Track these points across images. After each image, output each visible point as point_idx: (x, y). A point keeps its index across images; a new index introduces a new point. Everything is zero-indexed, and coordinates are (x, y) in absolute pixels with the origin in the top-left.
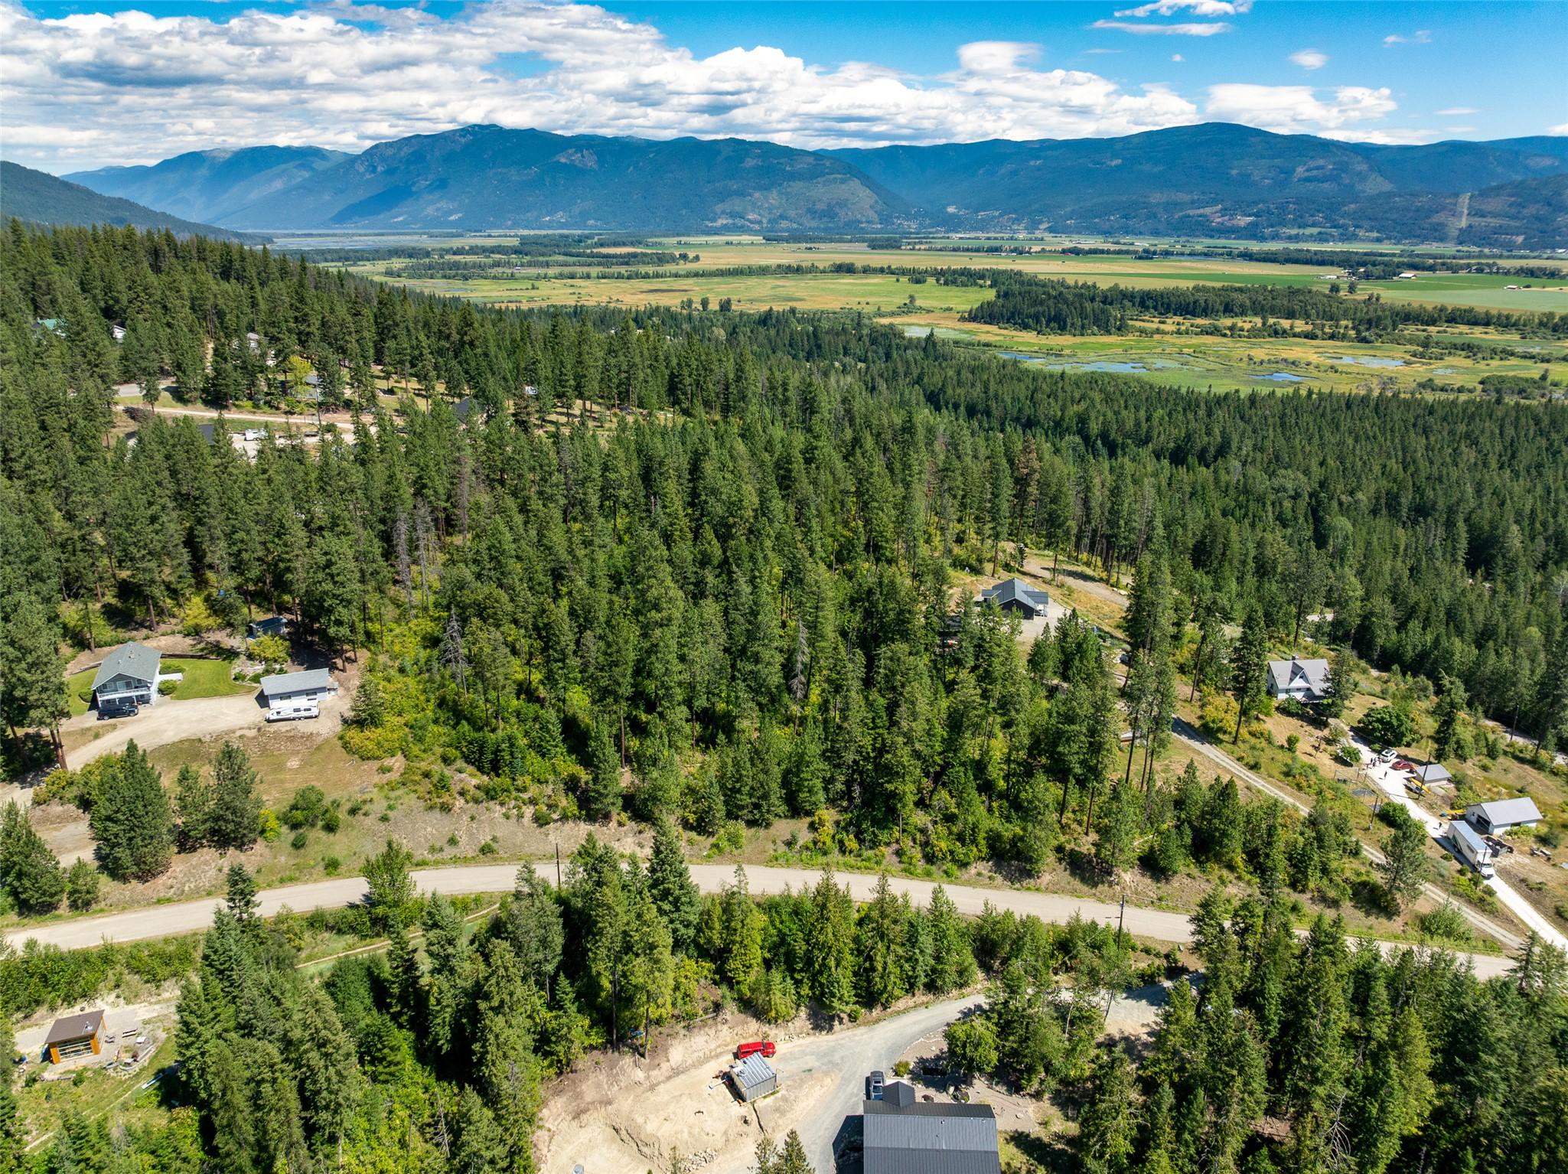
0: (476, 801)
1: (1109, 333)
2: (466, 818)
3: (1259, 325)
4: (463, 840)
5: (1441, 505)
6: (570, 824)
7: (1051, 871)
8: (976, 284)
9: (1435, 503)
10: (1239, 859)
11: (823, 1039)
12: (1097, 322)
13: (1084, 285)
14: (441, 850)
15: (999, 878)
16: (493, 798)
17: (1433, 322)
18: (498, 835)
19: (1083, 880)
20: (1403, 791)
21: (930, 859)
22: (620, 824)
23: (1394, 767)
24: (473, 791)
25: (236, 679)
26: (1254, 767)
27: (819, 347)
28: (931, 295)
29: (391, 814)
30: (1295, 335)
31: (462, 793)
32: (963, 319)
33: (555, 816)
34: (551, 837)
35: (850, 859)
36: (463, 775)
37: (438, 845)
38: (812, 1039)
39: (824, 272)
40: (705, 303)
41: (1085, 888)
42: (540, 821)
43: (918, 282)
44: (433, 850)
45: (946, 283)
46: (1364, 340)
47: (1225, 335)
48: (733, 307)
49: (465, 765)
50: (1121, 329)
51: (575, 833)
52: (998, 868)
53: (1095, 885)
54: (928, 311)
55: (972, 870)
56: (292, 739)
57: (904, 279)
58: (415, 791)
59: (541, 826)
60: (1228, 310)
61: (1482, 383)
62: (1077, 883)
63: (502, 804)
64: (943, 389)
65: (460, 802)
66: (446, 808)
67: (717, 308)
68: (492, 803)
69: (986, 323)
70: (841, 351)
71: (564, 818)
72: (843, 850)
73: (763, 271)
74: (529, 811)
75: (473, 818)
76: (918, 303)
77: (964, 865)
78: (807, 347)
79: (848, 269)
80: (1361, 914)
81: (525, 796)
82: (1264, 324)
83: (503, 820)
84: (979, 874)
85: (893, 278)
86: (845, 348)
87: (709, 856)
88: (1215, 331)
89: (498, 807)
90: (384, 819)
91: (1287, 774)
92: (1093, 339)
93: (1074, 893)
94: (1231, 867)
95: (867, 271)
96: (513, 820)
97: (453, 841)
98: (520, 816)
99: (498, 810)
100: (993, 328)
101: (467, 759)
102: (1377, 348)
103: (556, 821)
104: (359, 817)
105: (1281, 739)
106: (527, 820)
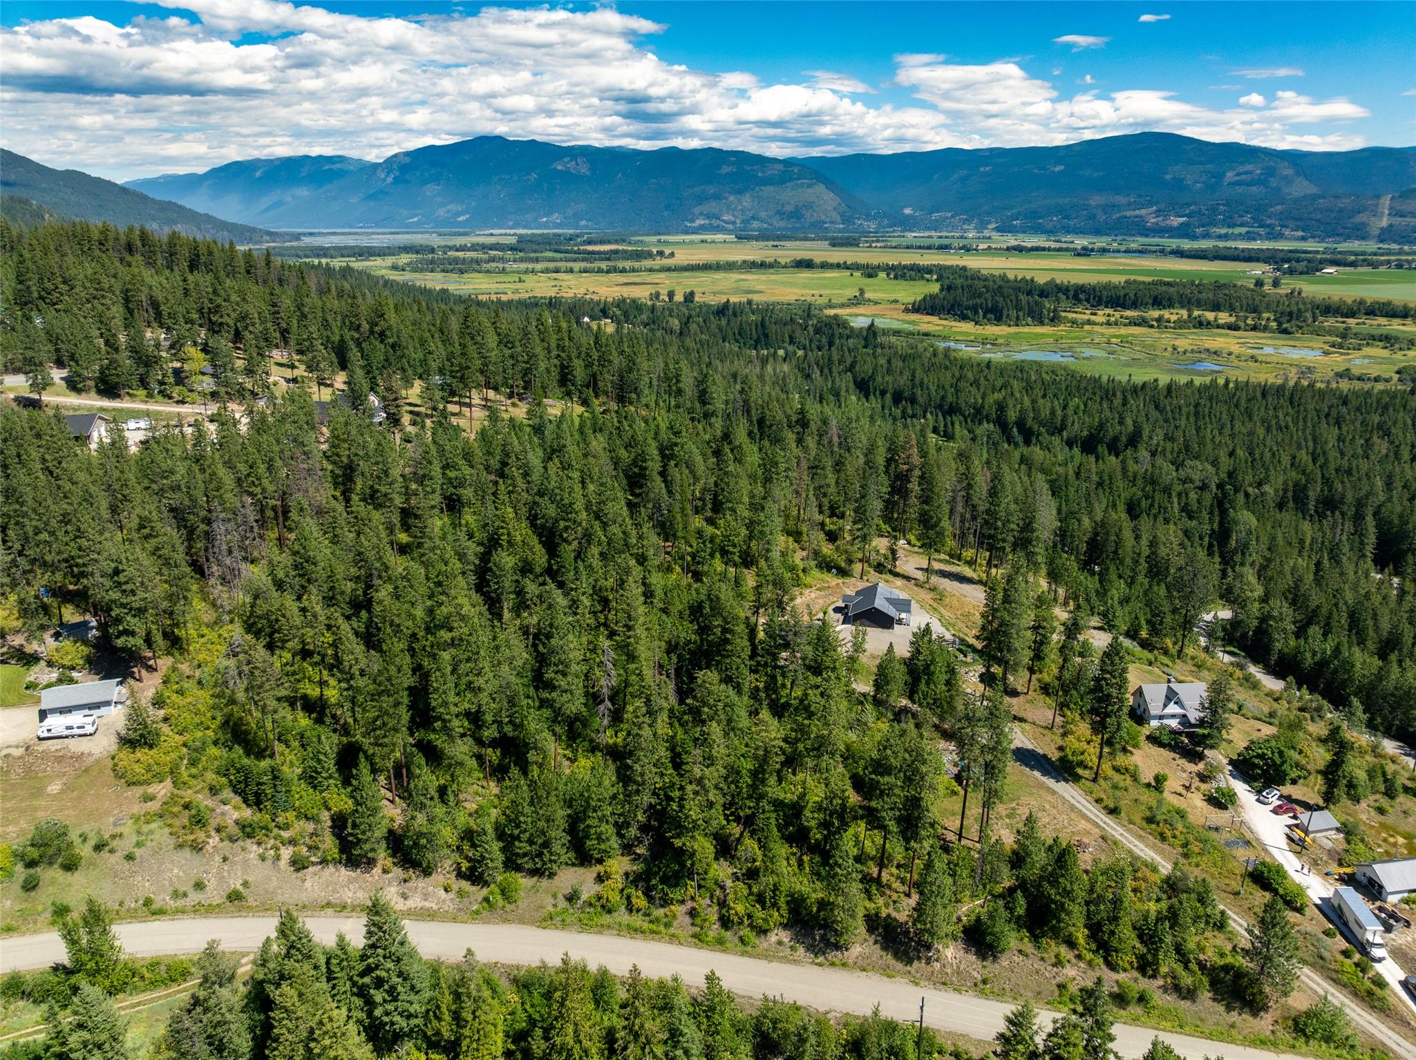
0: (232, 840)
1: (1042, 323)
2: (218, 859)
3: (1185, 317)
4: (211, 883)
5: (1349, 498)
6: (331, 868)
7: (861, 945)
8: (923, 278)
9: (1343, 496)
10: (1081, 935)
12: (1031, 313)
13: (1024, 279)
14: (185, 895)
15: (801, 950)
16: (249, 836)
17: (1352, 314)
18: (250, 879)
19: (896, 956)
20: (1283, 842)
21: (725, 923)
22: (385, 871)
23: (1276, 811)
24: (231, 826)
25: (27, 688)
26: (1113, 811)
27: (766, 336)
28: (880, 289)
29: (138, 852)
30: (1219, 327)
31: (219, 830)
32: (907, 310)
33: (315, 858)
34: (308, 884)
35: (638, 920)
36: (227, 808)
37: (182, 889)
39: (785, 267)
40: (671, 294)
41: (899, 966)
42: (299, 865)
43: (870, 276)
44: (176, 895)
45: (896, 278)
46: (1285, 332)
47: (1152, 326)
48: (697, 299)
49: (232, 795)
50: (1055, 319)
51: (335, 878)
52: (797, 938)
53: (909, 962)
54: (876, 303)
55: (773, 938)
56: (60, 759)
57: (857, 274)
58: (170, 825)
59: (298, 870)
60: (1158, 303)
61: (1398, 372)
62: (889, 959)
63: (259, 844)
64: (872, 377)
65: (214, 840)
66: (197, 848)
67: (682, 299)
68: (249, 841)
69: (928, 314)
70: (788, 340)
71: (324, 862)
72: (630, 908)
73: (730, 267)
74: (286, 853)
75: (225, 859)
76: (867, 295)
77: (762, 932)
78: (755, 336)
79: (807, 264)
80: (1220, 1008)
81: (286, 834)
82: (1189, 316)
83: (257, 862)
84: (780, 942)
85: (848, 273)
86: (791, 337)
87: (477, 912)
88: (1143, 322)
89: (255, 847)
90: (130, 857)
91: (1150, 820)
92: (1026, 329)
93: (887, 972)
94: (1071, 944)
95: (825, 266)
96: (268, 862)
97: (199, 886)
98: (278, 858)
99: (253, 849)
100: (935, 319)
101: (235, 789)
102: (1299, 339)
103: (317, 864)
104: (105, 854)
105: (1147, 776)
106: (284, 863)
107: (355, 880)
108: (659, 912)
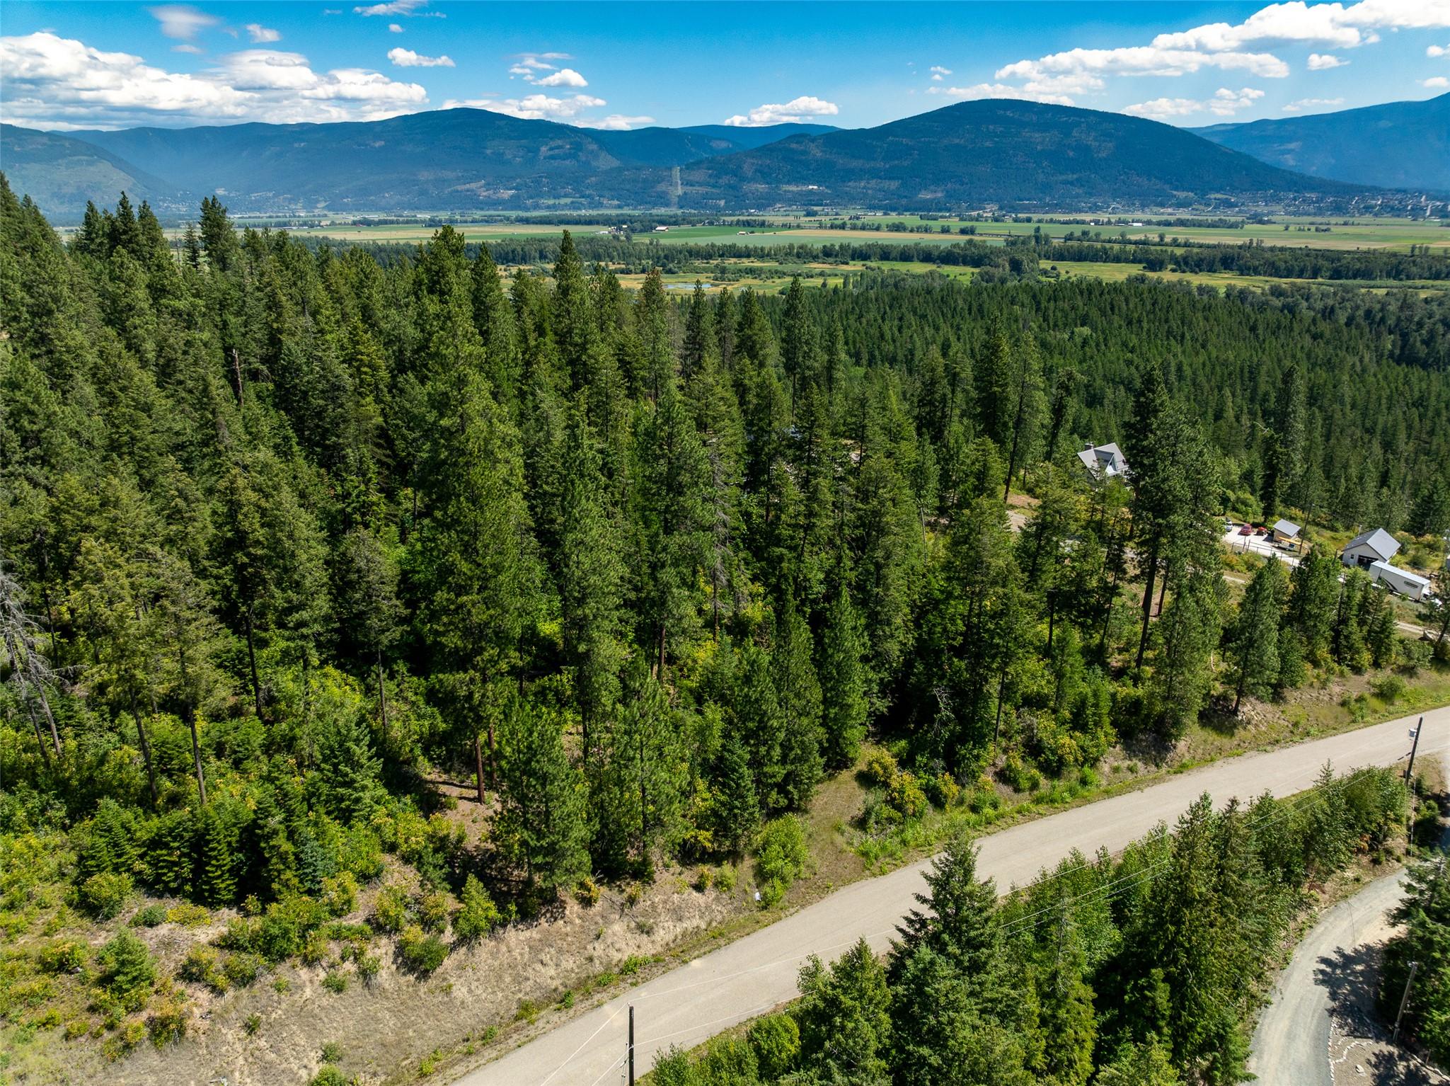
0: (244, 980)
2: (232, 1034)
16: (283, 956)
21: (1053, 770)
22: (587, 902)
23: (1244, 533)
24: (217, 959)
31: (191, 973)
33: (449, 936)
34: (460, 992)
35: (958, 813)
36: (163, 930)
42: (419, 964)
46: (671, 272)
49: (151, 903)
51: (504, 958)
58: (47, 1023)
59: (424, 975)
63: (310, 962)
68: (283, 969)
71: (467, 938)
72: (938, 804)
74: (382, 950)
75: (251, 1028)
77: (1094, 762)
81: (355, 920)
83: (329, 999)
84: (1116, 770)
87: (766, 904)
89: (304, 973)
96: (355, 987)
98: (366, 974)
99: (308, 981)
101: (151, 886)
102: (684, 277)
103: (454, 947)
106: (386, 975)
107: (545, 942)
108: (970, 794)
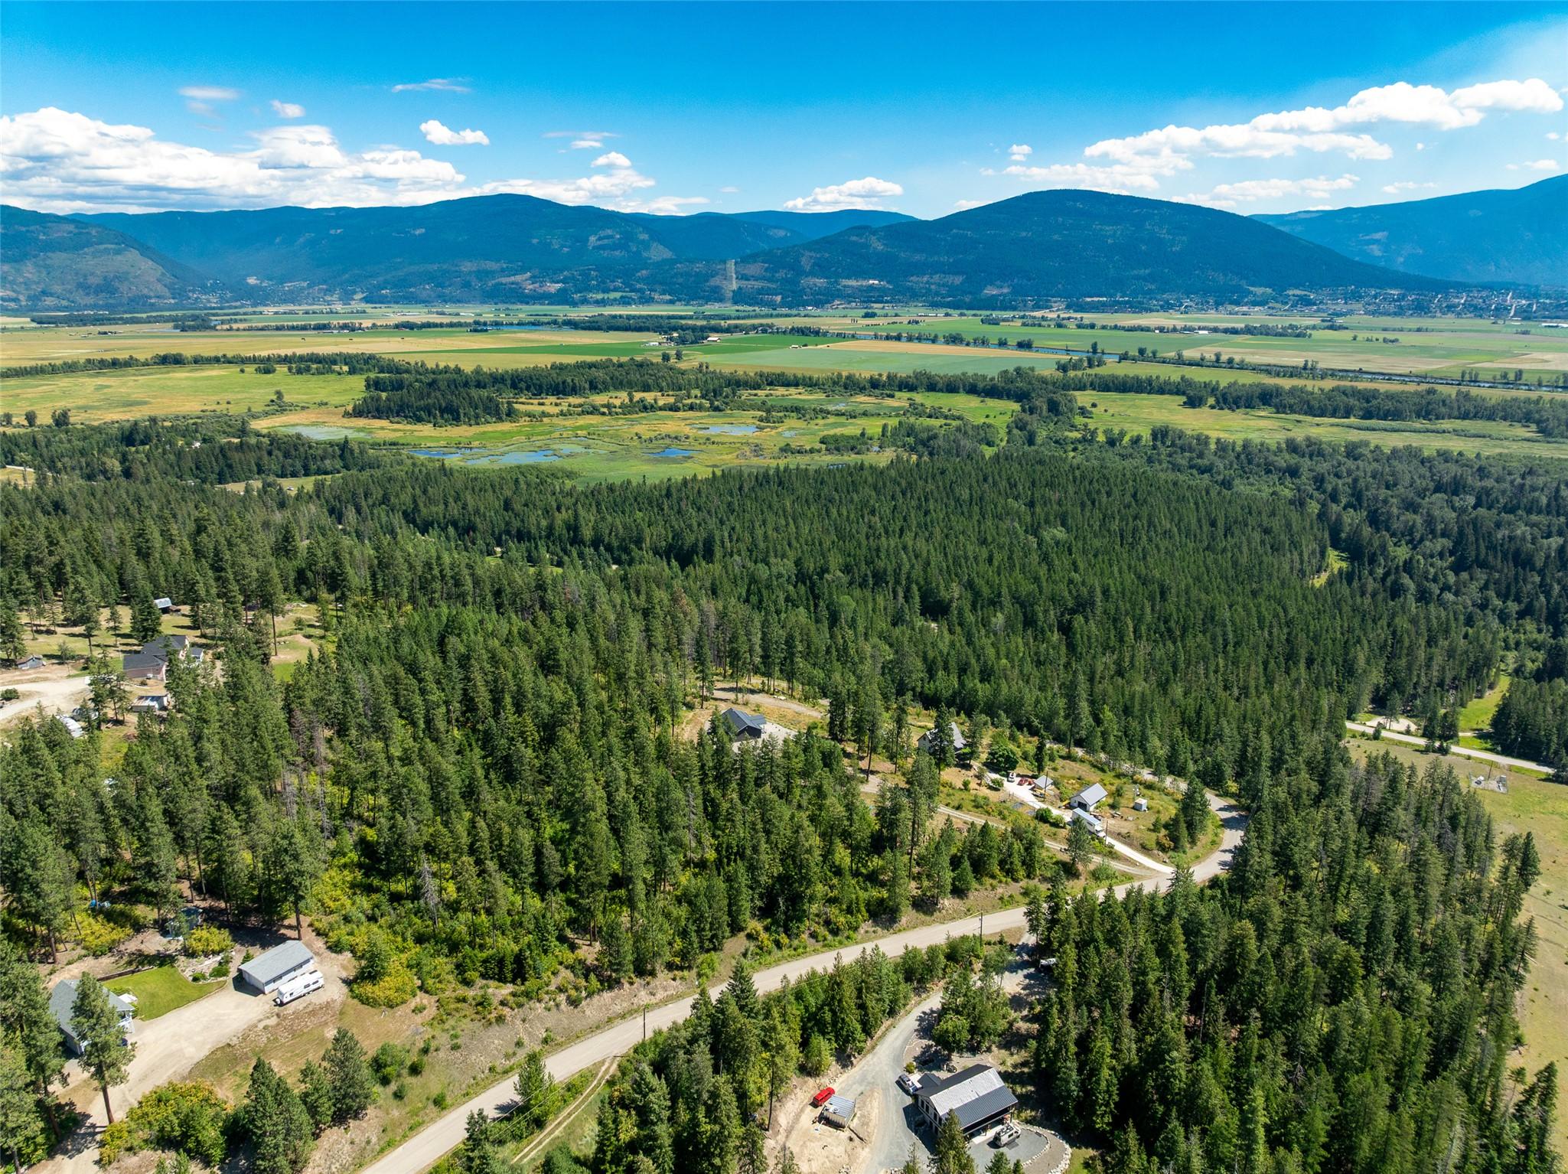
0: (520, 1006)
1: (500, 419)
2: (518, 1022)
3: (627, 400)
4: (526, 1040)
5: (890, 569)
6: (596, 997)
7: (907, 915)
8: (333, 372)
9: (885, 570)
10: (996, 870)
11: (852, 1072)
12: (487, 410)
13: (446, 370)
14: (514, 1054)
15: (879, 929)
16: (531, 999)
17: (757, 386)
18: (548, 1025)
19: (925, 913)
20: (1033, 798)
21: (835, 932)
22: (632, 984)
23: (1020, 784)
24: (511, 999)
25: (195, 979)
26: (958, 808)
27: (230, 466)
28: (297, 388)
29: (459, 1041)
30: (661, 409)
31: (503, 1003)
32: (347, 415)
33: (584, 994)
34: (588, 1013)
35: (786, 952)
36: (492, 990)
37: (511, 1051)
38: (845, 1076)
39: (146, 364)
40: (31, 418)
41: (928, 918)
42: (574, 1003)
43: (267, 371)
44: (507, 1056)
45: (299, 372)
46: (717, 409)
47: (603, 414)
48: (72, 420)
49: (486, 982)
50: (511, 414)
51: (603, 1002)
52: (876, 923)
53: (932, 914)
54: (303, 408)
55: (862, 931)
56: (313, 1013)
57: (250, 369)
58: (465, 1016)
59: (576, 1007)
60: (594, 387)
61: (822, 442)
62: (922, 916)
63: (539, 1001)
64: (416, 508)
65: (506, 1011)
66: (500, 1019)
67: (50, 421)
68: (532, 1003)
69: (374, 417)
70: (255, 469)
71: (590, 995)
72: (778, 945)
73: (70, 368)
74: (562, 998)
75: (524, 1021)
76: (287, 398)
77: (856, 929)
78: (217, 469)
79: (173, 361)
81: (553, 988)
82: (631, 400)
83: (546, 1013)
84: (867, 932)
85: (236, 369)
86: (258, 465)
87: (700, 985)
88: (594, 410)
89: (538, 1005)
90: (455, 1047)
91: (977, 807)
92: (488, 428)
93: (923, 924)
94: (993, 877)
95: (198, 361)
96: (554, 1010)
97: (519, 1044)
98: (557, 1006)
99: (539, 1007)
100: (384, 423)
101: (483, 976)
102: (731, 416)
103: (586, 998)
104: (432, 1054)
105: (959, 785)
106: (564, 1006)
107: (617, 997)
108: (796, 942)
